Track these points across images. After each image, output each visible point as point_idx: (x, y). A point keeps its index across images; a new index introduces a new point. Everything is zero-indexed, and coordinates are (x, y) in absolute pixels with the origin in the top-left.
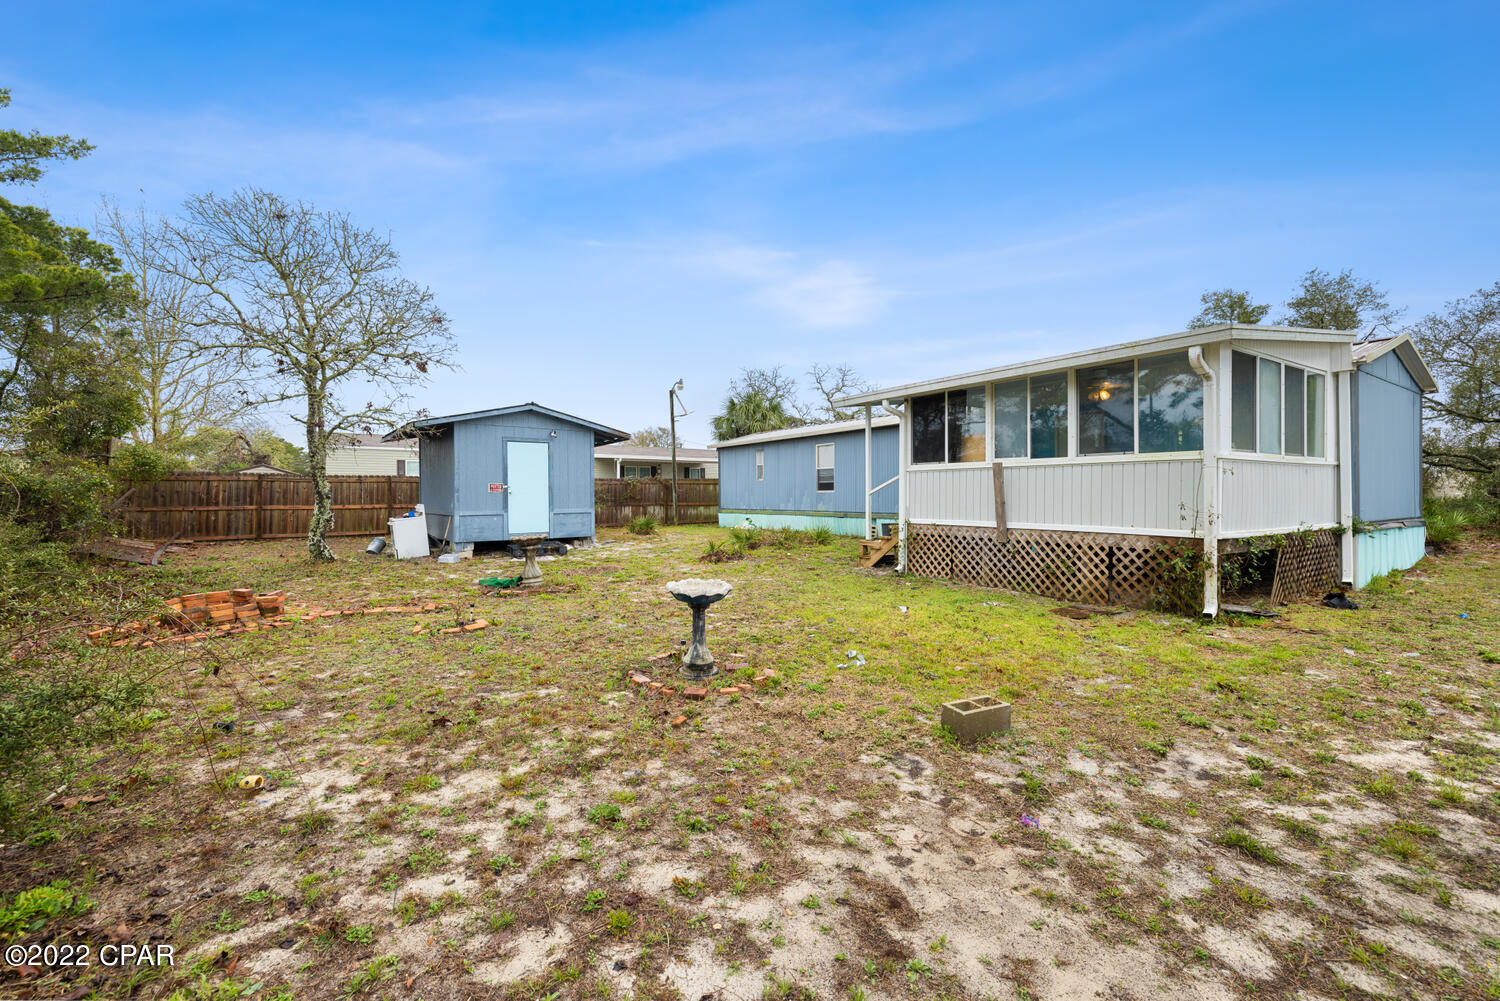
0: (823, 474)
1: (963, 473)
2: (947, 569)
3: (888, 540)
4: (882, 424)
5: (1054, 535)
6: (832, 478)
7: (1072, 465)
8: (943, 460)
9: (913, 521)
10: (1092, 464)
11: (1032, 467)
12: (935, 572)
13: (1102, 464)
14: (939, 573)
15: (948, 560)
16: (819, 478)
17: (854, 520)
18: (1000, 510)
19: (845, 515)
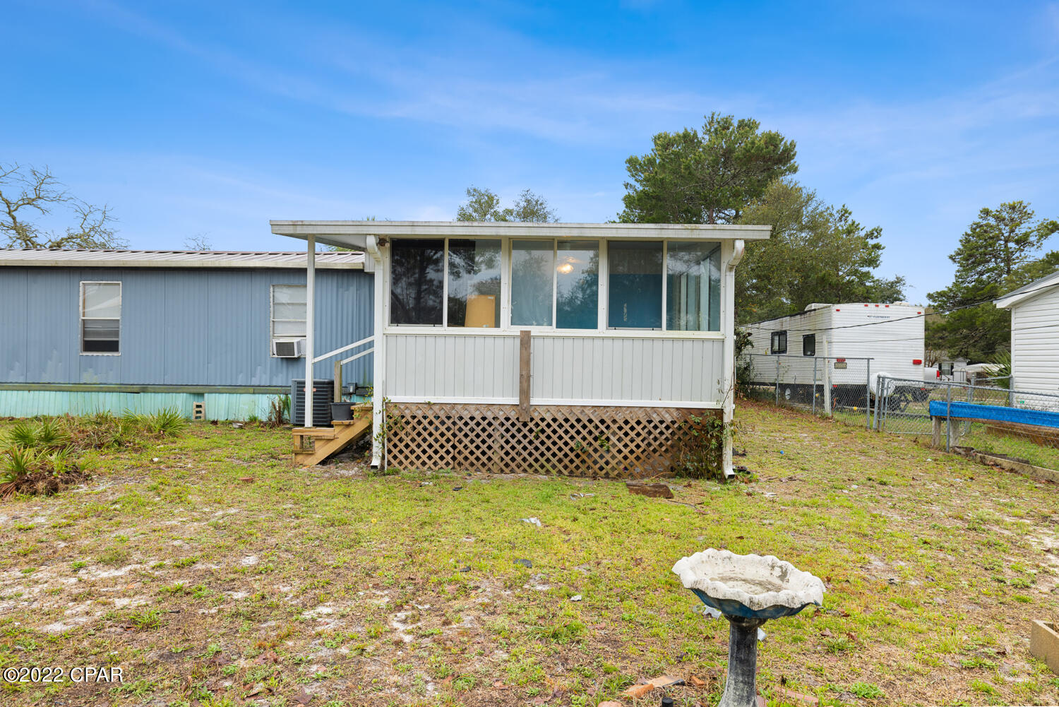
0: (90, 327)
1: (470, 341)
2: (448, 458)
3: (349, 426)
4: (217, 264)
5: (586, 411)
6: (116, 333)
7: (603, 338)
8: (441, 322)
9: (394, 399)
10: (623, 338)
11: (559, 337)
12: (430, 463)
13: (633, 339)
14: (435, 464)
15: (448, 446)
16: (85, 333)
17: (159, 396)
18: (525, 385)
19: (144, 389)
